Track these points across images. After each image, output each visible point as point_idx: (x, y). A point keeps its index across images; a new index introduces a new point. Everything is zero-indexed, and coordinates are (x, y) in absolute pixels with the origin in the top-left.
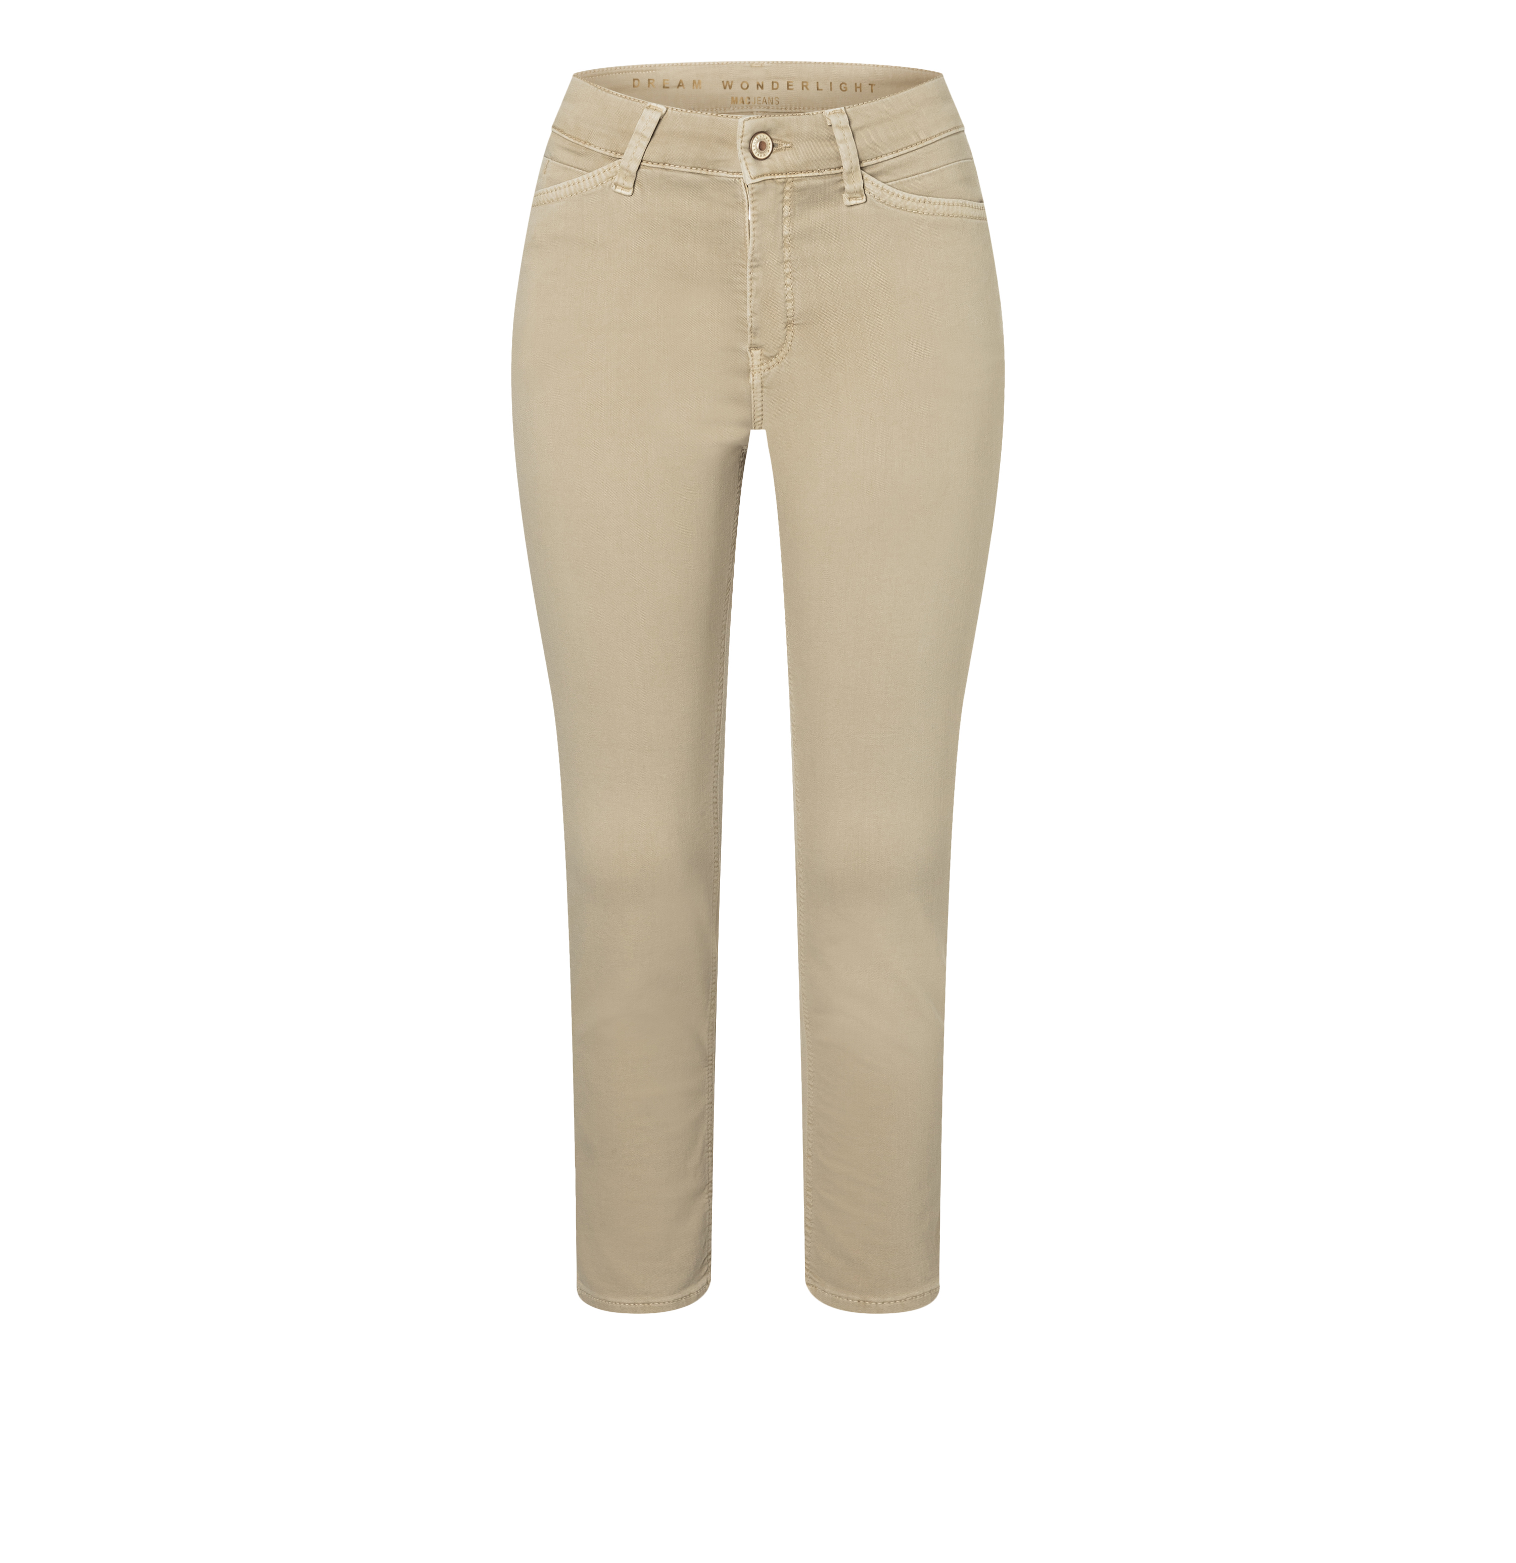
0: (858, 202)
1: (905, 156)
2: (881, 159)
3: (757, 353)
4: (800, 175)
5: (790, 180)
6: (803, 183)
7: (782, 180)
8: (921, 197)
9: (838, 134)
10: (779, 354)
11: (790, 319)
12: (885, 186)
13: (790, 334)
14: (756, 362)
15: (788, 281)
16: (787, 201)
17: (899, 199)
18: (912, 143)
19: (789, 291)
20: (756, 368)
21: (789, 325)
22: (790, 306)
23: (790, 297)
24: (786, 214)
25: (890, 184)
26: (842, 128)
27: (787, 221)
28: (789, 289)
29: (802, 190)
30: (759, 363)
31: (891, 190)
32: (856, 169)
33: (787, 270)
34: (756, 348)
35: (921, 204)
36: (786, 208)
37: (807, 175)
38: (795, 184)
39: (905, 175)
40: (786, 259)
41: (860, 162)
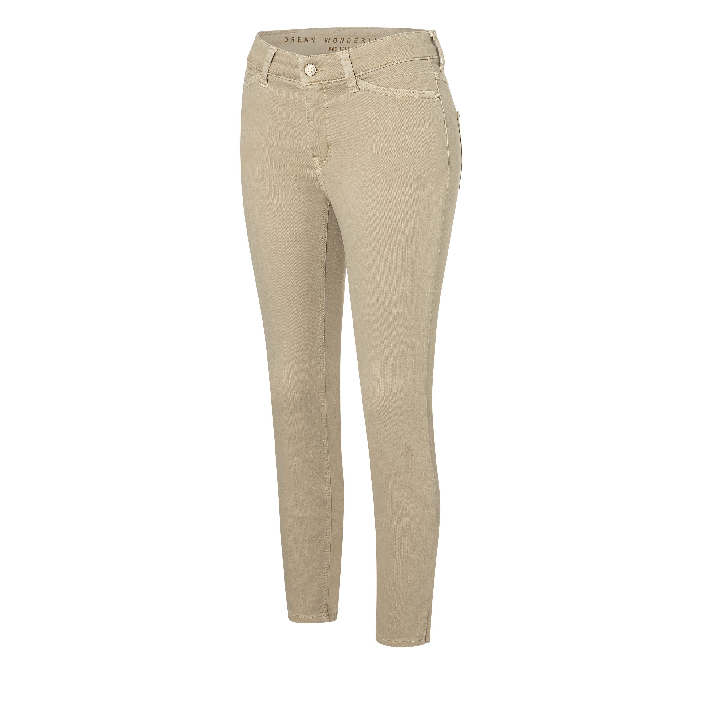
0: (355, 91)
1: (379, 70)
2: (367, 72)
3: (317, 159)
4: (328, 82)
5: (324, 84)
6: (330, 85)
7: (320, 84)
8: (386, 88)
9: (343, 63)
10: (326, 160)
11: (329, 144)
12: (368, 84)
13: (329, 150)
14: (317, 163)
15: (328, 127)
16: (325, 92)
17: (375, 89)
18: (383, 64)
19: (328, 131)
20: (317, 166)
21: (329, 147)
22: (328, 138)
23: (328, 134)
24: (325, 98)
25: (371, 82)
26: (345, 60)
27: (326, 101)
28: (328, 130)
29: (330, 88)
30: (318, 164)
31: (371, 85)
32: (353, 77)
33: (327, 122)
34: (316, 157)
35: (386, 91)
36: (325, 95)
37: (331, 81)
38: (326, 85)
39: (379, 78)
40: (326, 117)
41: (355, 74)
